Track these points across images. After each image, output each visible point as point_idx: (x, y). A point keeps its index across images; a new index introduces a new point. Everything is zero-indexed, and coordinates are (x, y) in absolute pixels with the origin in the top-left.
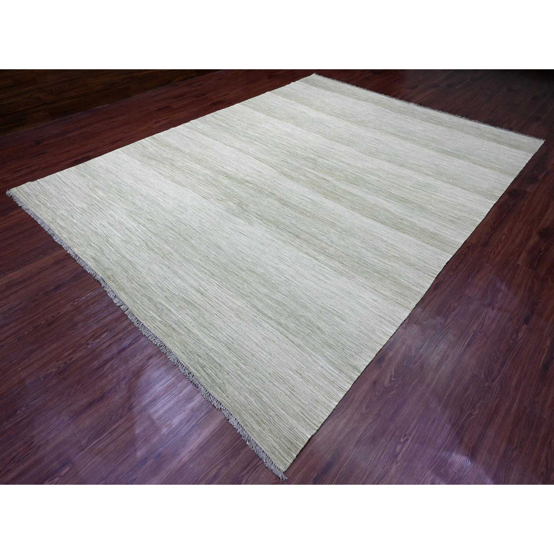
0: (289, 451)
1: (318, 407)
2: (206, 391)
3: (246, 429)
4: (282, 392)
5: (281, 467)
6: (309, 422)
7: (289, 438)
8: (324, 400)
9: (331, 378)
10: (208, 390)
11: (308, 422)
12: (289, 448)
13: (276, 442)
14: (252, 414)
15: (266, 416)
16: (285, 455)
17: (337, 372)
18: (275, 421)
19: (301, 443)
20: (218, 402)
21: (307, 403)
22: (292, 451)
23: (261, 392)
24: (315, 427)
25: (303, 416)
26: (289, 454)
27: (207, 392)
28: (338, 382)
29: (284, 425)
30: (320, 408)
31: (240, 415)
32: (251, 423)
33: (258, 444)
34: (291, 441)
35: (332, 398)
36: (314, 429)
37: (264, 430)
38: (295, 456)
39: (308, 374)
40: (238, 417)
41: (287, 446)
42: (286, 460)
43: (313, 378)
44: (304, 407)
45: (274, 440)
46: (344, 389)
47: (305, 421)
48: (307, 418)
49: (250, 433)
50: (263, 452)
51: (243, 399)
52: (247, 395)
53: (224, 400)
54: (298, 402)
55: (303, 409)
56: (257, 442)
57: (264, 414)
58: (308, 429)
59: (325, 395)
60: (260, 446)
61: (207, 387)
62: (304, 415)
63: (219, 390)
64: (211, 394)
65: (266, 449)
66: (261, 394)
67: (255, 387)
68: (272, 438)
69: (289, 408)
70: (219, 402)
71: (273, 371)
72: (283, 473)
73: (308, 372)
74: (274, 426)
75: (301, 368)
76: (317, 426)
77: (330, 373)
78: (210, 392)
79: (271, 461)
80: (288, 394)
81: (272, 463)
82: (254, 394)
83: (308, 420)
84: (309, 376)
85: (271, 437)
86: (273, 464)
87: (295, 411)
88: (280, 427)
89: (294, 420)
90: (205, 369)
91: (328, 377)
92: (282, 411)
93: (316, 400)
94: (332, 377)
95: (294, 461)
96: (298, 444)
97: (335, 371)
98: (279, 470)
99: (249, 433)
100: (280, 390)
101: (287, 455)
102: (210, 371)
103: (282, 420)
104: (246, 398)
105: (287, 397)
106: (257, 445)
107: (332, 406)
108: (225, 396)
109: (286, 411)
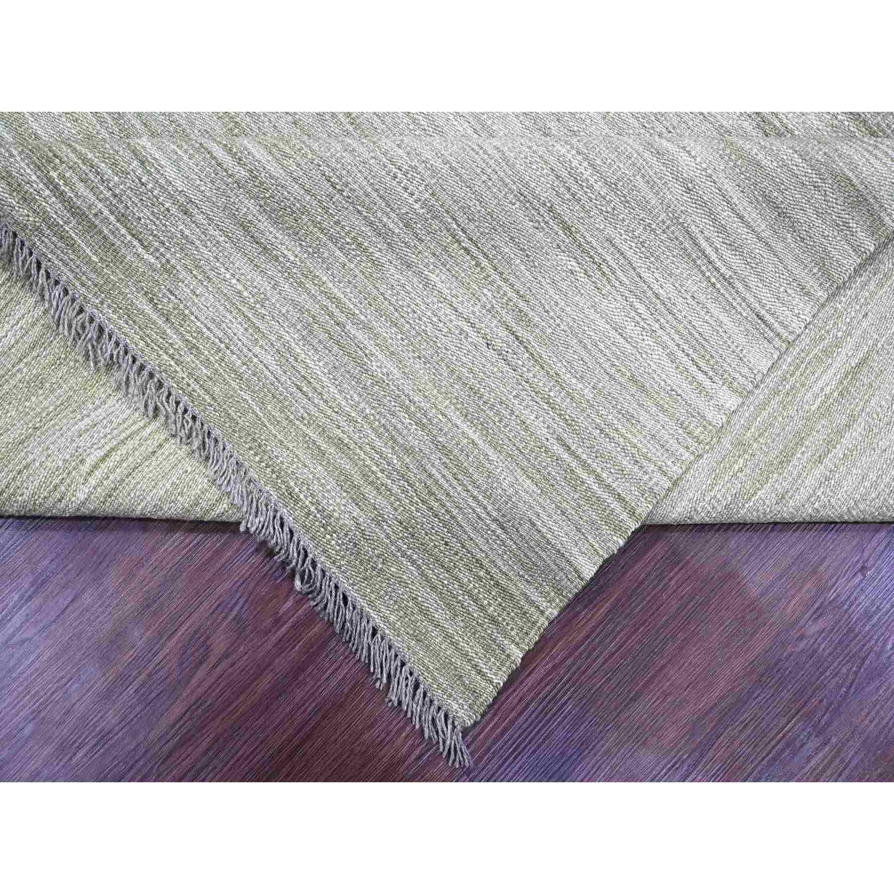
0: (491, 629)
1: (643, 417)
2: (81, 311)
3: (289, 521)
4: (466, 328)
5: (455, 706)
6: (595, 487)
7: (494, 570)
8: (676, 380)
9: (721, 258)
10: (88, 309)
11: (589, 489)
12: (493, 621)
13: (434, 588)
14: (320, 442)
15: (387, 452)
16: (473, 648)
17: (762, 226)
18: (430, 476)
19: (545, 595)
20: (145, 373)
21: (588, 393)
22: (506, 635)
23: (357, 323)
24: (624, 516)
25: (565, 456)
26: (490, 647)
27: (84, 317)
28: (753, 281)
29: (475, 498)
30: (650, 424)
31: (259, 448)
32: (316, 487)
33: (352, 594)
34: (503, 582)
35: (717, 372)
36: (618, 528)
37: (378, 524)
38: (518, 655)
39: (609, 231)
40: (250, 459)
41: (482, 608)
42: (479, 672)
43: (629, 254)
44: (571, 412)
45: (422, 574)
46: (780, 330)
47: (575, 483)
48: (584, 465)
49: (313, 538)
50: (375, 632)
51: (269, 359)
52: (290, 337)
53: (179, 362)
54: (542, 383)
55: (570, 423)
56: (344, 585)
57: (378, 443)
58: (586, 527)
59: (680, 354)
60: (362, 603)
61: (83, 290)
62: (573, 453)
63: (148, 309)
64: (109, 327)
65: (385, 619)
66: (360, 335)
67: (332, 298)
68: (413, 562)
69: (498, 413)
70: (151, 375)
71: (425, 205)
72: (465, 732)
73: (611, 217)
74: (424, 502)
75: (575, 188)
76: (632, 513)
77: (722, 229)
78: (100, 318)
79: (411, 674)
80: (498, 343)
81: (417, 686)
82: (323, 336)
83: (590, 480)
84: (609, 240)
85: (409, 558)
86: (420, 691)
87: (526, 429)
88: (455, 512)
89: (522, 478)
90: (54, 174)
91: (709, 250)
92: (464, 427)
93: (633, 379)
94: (728, 254)
95: (513, 678)
96: (532, 603)
97: (751, 215)
98: (446, 716)
99: (305, 541)
100: (460, 315)
101: (479, 649)
102: (81, 188)
103: (466, 473)
104: (284, 353)
105: (490, 353)
106: (345, 598)
107: (709, 416)
108: (180, 343)
109: (484, 430)
